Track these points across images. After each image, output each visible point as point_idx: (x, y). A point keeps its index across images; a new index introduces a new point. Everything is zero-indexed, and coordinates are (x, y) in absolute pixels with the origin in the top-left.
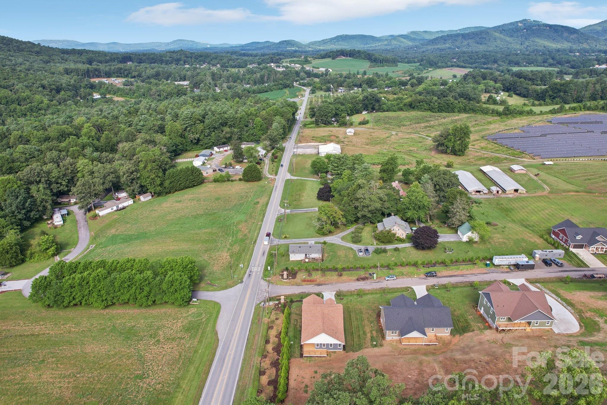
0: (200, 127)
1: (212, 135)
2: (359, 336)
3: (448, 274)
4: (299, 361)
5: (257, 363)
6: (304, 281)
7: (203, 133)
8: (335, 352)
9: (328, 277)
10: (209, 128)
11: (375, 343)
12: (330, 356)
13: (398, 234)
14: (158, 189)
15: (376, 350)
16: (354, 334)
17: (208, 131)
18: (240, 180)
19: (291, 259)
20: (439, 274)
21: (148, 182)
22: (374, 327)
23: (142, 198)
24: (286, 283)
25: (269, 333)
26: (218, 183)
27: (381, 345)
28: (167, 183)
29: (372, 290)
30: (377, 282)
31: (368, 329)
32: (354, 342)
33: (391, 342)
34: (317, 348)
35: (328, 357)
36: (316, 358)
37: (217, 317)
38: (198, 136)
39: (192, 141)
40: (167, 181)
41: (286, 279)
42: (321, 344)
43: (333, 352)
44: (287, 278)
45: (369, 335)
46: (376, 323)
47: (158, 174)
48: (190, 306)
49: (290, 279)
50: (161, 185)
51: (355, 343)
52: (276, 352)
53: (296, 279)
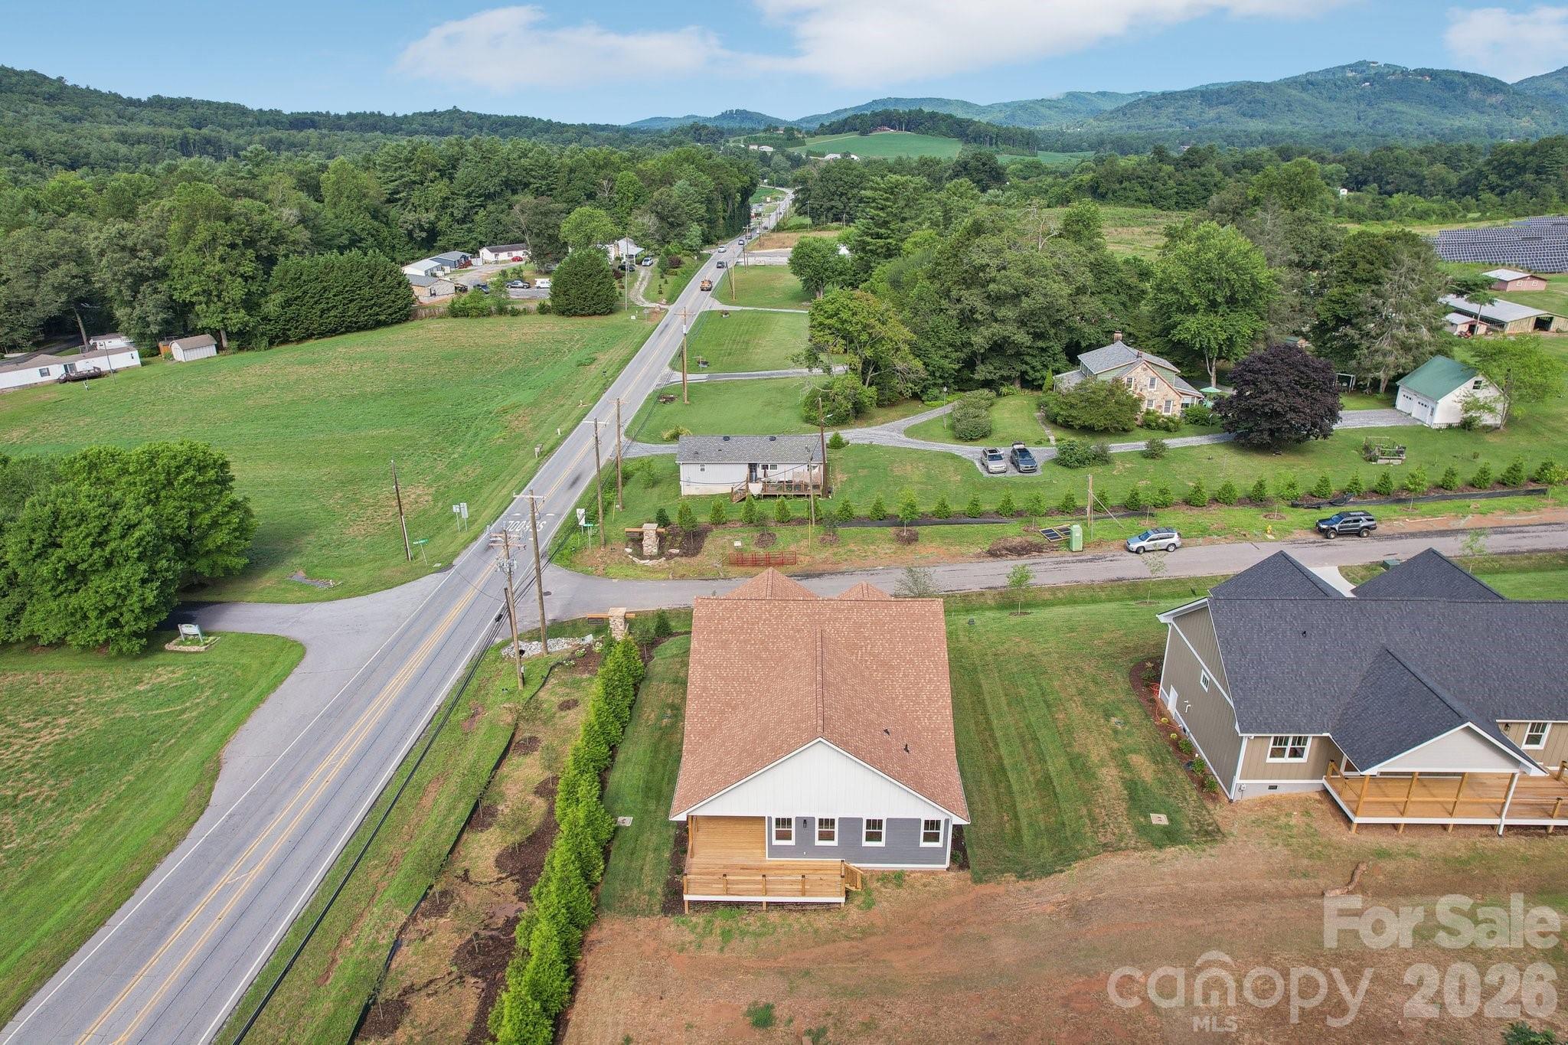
0: (439, 189)
1: (477, 218)
2: (1046, 784)
4: (654, 934)
6: (739, 561)
7: (449, 211)
8: (899, 878)
9: (852, 547)
10: (468, 195)
11: (1160, 819)
12: (869, 905)
13: (1150, 402)
14: (238, 318)
15: (1179, 859)
16: (1013, 777)
17: (462, 202)
18: (543, 310)
19: (686, 490)
21: (195, 288)
22: (1129, 734)
23: (178, 350)
24: (653, 570)
25: (505, 769)
26: (464, 320)
27: (1211, 834)
28: (272, 305)
29: (1069, 588)
30: (1091, 560)
31: (1096, 751)
32: (1016, 817)
33: (1270, 811)
34: (775, 851)
35: (854, 914)
36: (774, 916)
37: (261, 699)
38: (432, 216)
39: (410, 233)
40: (273, 296)
41: (651, 558)
42: (805, 822)
43: (885, 878)
44: (660, 555)
45: (1109, 776)
46: (1135, 714)
47: (238, 264)
48: (160, 658)
49: (671, 556)
50: (250, 304)
51: (1024, 822)
52: (512, 874)
53: (699, 557)
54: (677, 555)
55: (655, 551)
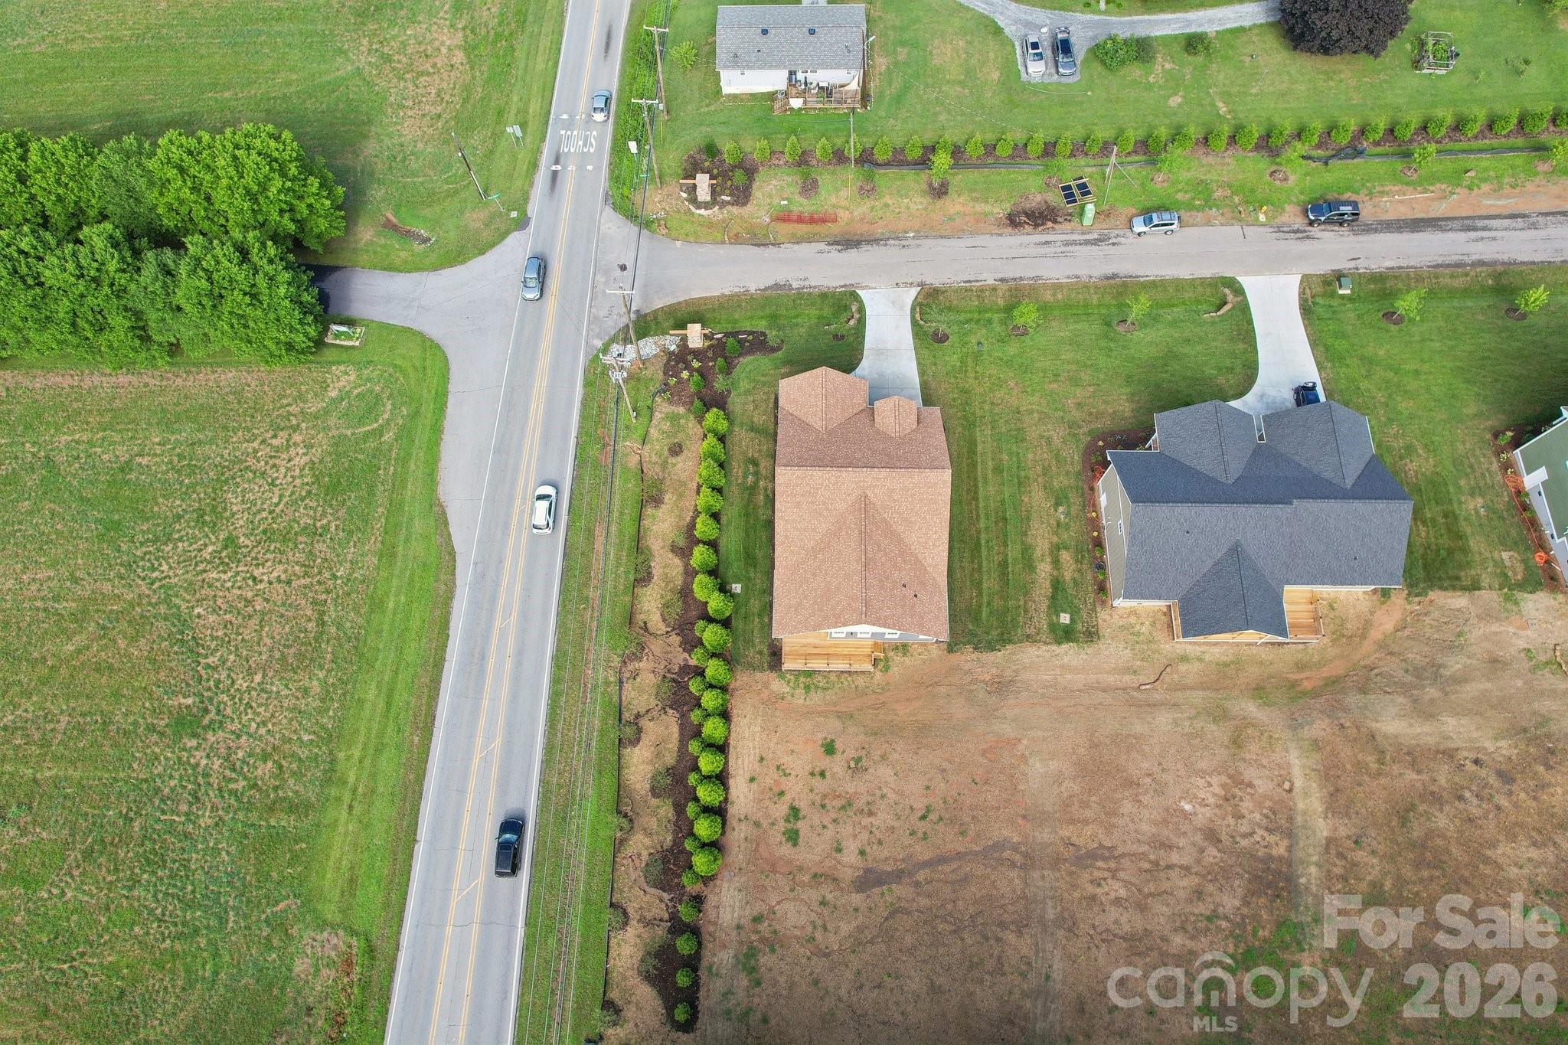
2: (1004, 565)
3: (1404, 212)
4: (766, 685)
5: (607, 683)
6: (784, 217)
8: (905, 647)
9: (887, 199)
11: (1065, 618)
12: (887, 669)
15: (1068, 653)
16: (984, 553)
19: (727, 90)
20: (1367, 212)
22: (1067, 527)
24: (710, 225)
25: (646, 523)
27: (1092, 635)
29: (1070, 287)
30: (1095, 242)
31: (1041, 540)
32: (980, 594)
33: (1133, 620)
35: (878, 675)
36: (833, 679)
37: (437, 429)
41: (706, 206)
44: (714, 202)
45: (1044, 569)
49: (723, 204)
51: (985, 600)
52: (674, 629)
53: (749, 208)
54: (728, 203)
55: (708, 198)
